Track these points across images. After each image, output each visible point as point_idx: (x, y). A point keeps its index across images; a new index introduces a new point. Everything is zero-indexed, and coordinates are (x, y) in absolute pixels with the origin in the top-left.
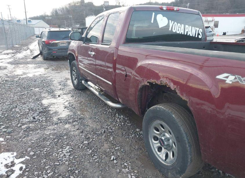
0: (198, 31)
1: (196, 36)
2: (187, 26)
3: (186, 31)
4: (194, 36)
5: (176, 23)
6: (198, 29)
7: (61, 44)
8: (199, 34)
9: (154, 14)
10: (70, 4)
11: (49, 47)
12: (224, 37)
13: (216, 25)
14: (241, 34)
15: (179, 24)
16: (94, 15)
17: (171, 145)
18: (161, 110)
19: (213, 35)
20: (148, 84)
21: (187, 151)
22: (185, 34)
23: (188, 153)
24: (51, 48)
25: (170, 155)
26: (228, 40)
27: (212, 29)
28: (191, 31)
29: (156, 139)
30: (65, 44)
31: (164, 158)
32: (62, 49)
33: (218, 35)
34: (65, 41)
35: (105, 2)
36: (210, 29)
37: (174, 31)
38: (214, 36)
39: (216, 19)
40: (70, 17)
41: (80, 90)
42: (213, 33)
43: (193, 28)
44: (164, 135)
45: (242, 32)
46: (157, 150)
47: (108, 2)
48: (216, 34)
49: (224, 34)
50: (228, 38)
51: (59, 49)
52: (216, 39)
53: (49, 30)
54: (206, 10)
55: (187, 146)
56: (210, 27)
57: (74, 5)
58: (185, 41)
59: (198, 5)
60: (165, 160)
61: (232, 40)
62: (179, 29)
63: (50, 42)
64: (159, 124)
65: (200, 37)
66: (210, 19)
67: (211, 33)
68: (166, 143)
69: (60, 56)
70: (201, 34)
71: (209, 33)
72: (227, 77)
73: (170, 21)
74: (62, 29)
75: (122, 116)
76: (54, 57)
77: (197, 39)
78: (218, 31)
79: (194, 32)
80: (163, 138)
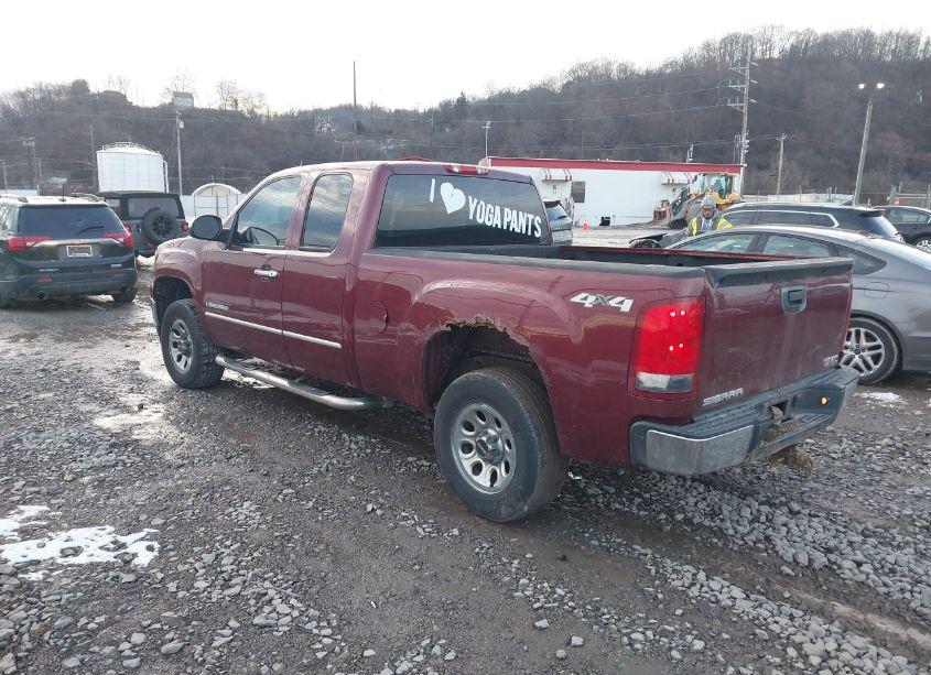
0: (533, 221)
1: (529, 233)
2: (507, 210)
3: (506, 220)
4: (524, 232)
5: (482, 203)
6: (531, 217)
7: (72, 250)
8: (534, 228)
9: (434, 181)
10: (22, 95)
11: (23, 262)
12: (606, 232)
13: (579, 195)
14: (654, 222)
15: (489, 206)
16: (133, 141)
17: (501, 448)
18: (480, 378)
19: (569, 227)
20: (449, 329)
21: (534, 445)
22: (505, 227)
23: (537, 448)
24: (31, 263)
25: (501, 471)
26: (615, 240)
27: (567, 208)
28: (518, 221)
29: (467, 448)
30: (87, 250)
31: (488, 484)
32: (74, 269)
33: (586, 227)
34: (83, 241)
35: (176, 94)
36: (559, 210)
37: (480, 221)
38: (574, 231)
39: (578, 174)
40: (24, 143)
41: (201, 389)
42: (569, 220)
43: (521, 213)
44: (486, 433)
45: (655, 217)
46: (470, 473)
47: (190, 96)
48: (581, 224)
49: (605, 222)
50: (615, 237)
51: (63, 270)
52: (580, 239)
53: (21, 204)
54: (543, 143)
55: (534, 434)
56: (558, 203)
57: (43, 99)
58: (505, 243)
59: (518, 124)
60: (492, 486)
61: (622, 241)
62: (491, 216)
63: (29, 244)
64: (475, 410)
65: (537, 235)
66: (558, 173)
67: (564, 222)
68: (490, 447)
69: (62, 295)
70: (539, 229)
71: (559, 222)
72: (585, 299)
73: (470, 198)
74: (70, 201)
75: (360, 438)
76: (41, 296)
77: (531, 239)
78: (588, 213)
79: (523, 221)
80: (484, 439)
